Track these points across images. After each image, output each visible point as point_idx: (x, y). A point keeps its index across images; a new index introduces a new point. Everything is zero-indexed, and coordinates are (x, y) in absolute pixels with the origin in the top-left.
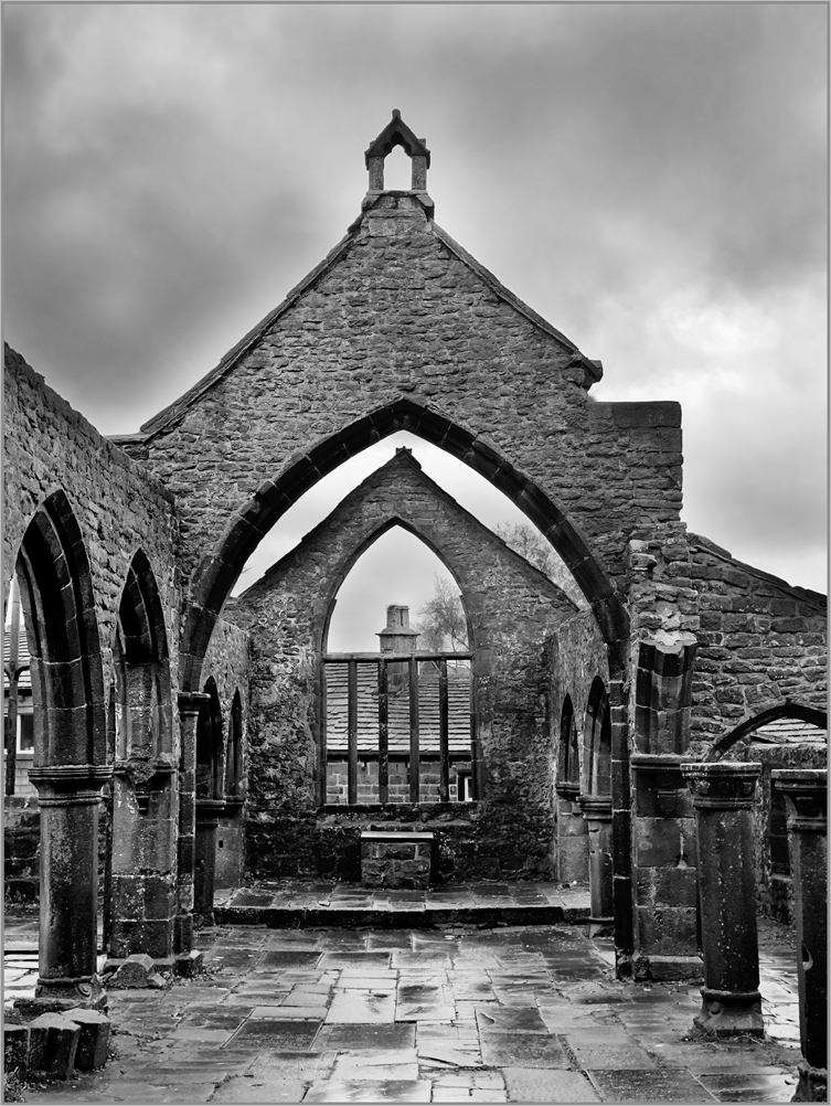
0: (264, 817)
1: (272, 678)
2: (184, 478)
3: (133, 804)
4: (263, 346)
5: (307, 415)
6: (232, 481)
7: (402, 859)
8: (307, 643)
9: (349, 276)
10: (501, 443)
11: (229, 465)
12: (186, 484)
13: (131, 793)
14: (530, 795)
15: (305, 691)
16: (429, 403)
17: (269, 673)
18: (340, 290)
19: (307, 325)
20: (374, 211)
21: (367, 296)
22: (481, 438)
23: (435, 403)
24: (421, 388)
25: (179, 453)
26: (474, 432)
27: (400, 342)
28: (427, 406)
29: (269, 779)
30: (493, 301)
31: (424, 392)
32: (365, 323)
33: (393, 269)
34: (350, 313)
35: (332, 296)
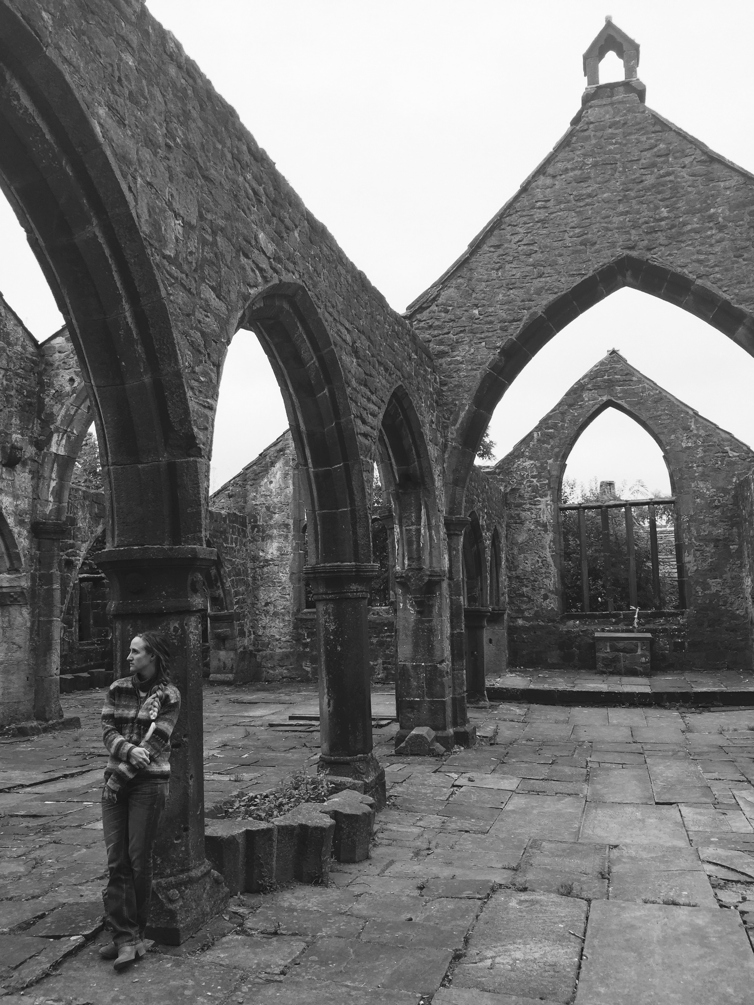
0: (520, 622)
1: (522, 523)
2: (441, 343)
3: (412, 605)
4: (502, 227)
5: (542, 279)
6: (480, 341)
7: (627, 653)
8: (546, 496)
9: (573, 159)
10: (719, 284)
11: (477, 328)
12: (442, 347)
13: (410, 597)
14: (728, 605)
15: (546, 531)
16: (649, 256)
17: (520, 518)
18: (566, 170)
19: (539, 204)
20: (592, 102)
21: (589, 173)
22: (699, 282)
23: (654, 256)
24: (642, 244)
25: (437, 323)
26: (692, 277)
27: (621, 208)
28: (647, 260)
29: (523, 595)
30: (705, 162)
31: (644, 247)
32: (589, 196)
33: (612, 147)
34: (576, 189)
35: (559, 177)
